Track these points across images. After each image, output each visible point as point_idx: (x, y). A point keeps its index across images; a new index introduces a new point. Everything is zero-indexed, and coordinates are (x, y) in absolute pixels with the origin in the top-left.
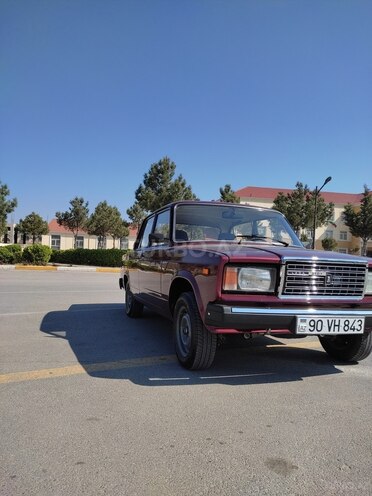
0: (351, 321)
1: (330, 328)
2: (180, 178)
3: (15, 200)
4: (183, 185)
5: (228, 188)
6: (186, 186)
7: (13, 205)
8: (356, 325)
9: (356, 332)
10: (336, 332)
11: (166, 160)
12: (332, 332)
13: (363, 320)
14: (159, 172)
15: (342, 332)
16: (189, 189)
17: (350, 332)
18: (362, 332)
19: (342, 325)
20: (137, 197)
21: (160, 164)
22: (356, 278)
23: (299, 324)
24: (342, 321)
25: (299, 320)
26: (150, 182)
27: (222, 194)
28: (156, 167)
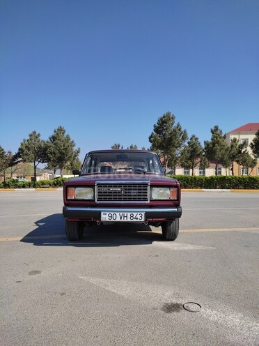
0: (135, 214)
1: (121, 218)
2: (178, 125)
3: (79, 149)
4: (180, 130)
5: (216, 128)
6: (182, 130)
7: (78, 152)
8: (139, 217)
9: (138, 220)
10: (125, 220)
11: (168, 114)
12: (122, 220)
13: (143, 214)
14: (164, 122)
15: (129, 220)
16: (185, 132)
17: (134, 220)
18: (143, 220)
19: (129, 216)
20: (150, 141)
21: (164, 117)
22: (142, 191)
23: (102, 216)
24: (129, 214)
25: (102, 213)
26: (158, 130)
27: (213, 133)
28: (161, 119)
